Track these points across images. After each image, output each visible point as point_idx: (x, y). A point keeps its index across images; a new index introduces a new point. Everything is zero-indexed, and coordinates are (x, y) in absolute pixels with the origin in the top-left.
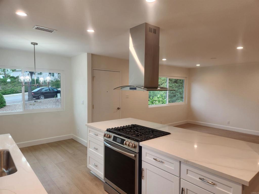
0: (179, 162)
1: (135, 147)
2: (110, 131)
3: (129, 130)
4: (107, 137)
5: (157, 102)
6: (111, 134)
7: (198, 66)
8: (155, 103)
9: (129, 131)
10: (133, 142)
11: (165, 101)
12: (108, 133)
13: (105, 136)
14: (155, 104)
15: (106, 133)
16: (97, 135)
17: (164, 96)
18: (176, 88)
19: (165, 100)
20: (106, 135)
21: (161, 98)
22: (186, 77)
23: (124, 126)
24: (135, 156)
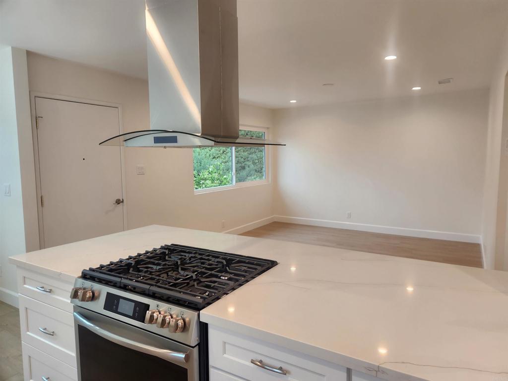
0: (346, 370)
1: (185, 328)
2: (92, 279)
3: (159, 267)
4: (83, 300)
5: (208, 182)
6: (97, 286)
7: (292, 103)
8: (203, 183)
9: (160, 270)
10: (176, 310)
11: (225, 179)
12: (88, 284)
13: (75, 295)
14: (204, 186)
15: (78, 286)
16: (50, 291)
17: (221, 168)
18: (244, 151)
19: (225, 177)
20: (80, 293)
21: (217, 174)
22: (268, 128)
23: (139, 255)
24: (187, 358)
